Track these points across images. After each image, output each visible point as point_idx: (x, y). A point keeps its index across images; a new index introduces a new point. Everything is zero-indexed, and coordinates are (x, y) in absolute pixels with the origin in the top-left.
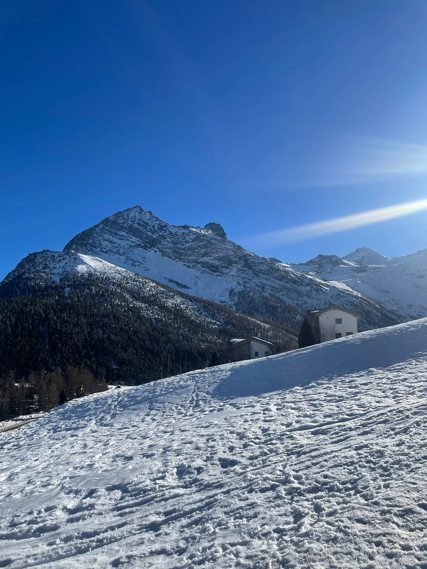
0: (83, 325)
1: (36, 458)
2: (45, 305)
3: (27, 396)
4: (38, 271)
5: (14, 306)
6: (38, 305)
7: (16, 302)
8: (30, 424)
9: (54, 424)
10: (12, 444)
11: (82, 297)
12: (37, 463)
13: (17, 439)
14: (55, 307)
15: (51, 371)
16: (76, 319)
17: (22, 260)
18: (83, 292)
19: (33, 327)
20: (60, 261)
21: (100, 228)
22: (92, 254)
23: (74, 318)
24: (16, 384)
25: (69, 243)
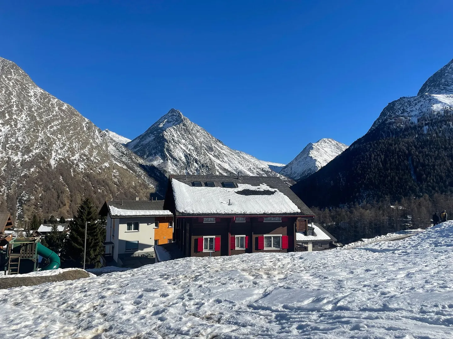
0: (444, 158)
1: (426, 264)
2: (407, 143)
3: (401, 216)
4: (398, 116)
5: (382, 147)
6: (401, 143)
7: (383, 143)
8: (412, 237)
9: (434, 240)
10: (401, 251)
11: (440, 132)
12: (427, 268)
13: (404, 247)
14: (416, 144)
15: (420, 197)
16: (437, 152)
17: (384, 110)
18: (441, 127)
19: (399, 161)
20: (416, 104)
21: (451, 67)
22: (446, 92)
23: (435, 151)
24: (392, 206)
25: (422, 87)
